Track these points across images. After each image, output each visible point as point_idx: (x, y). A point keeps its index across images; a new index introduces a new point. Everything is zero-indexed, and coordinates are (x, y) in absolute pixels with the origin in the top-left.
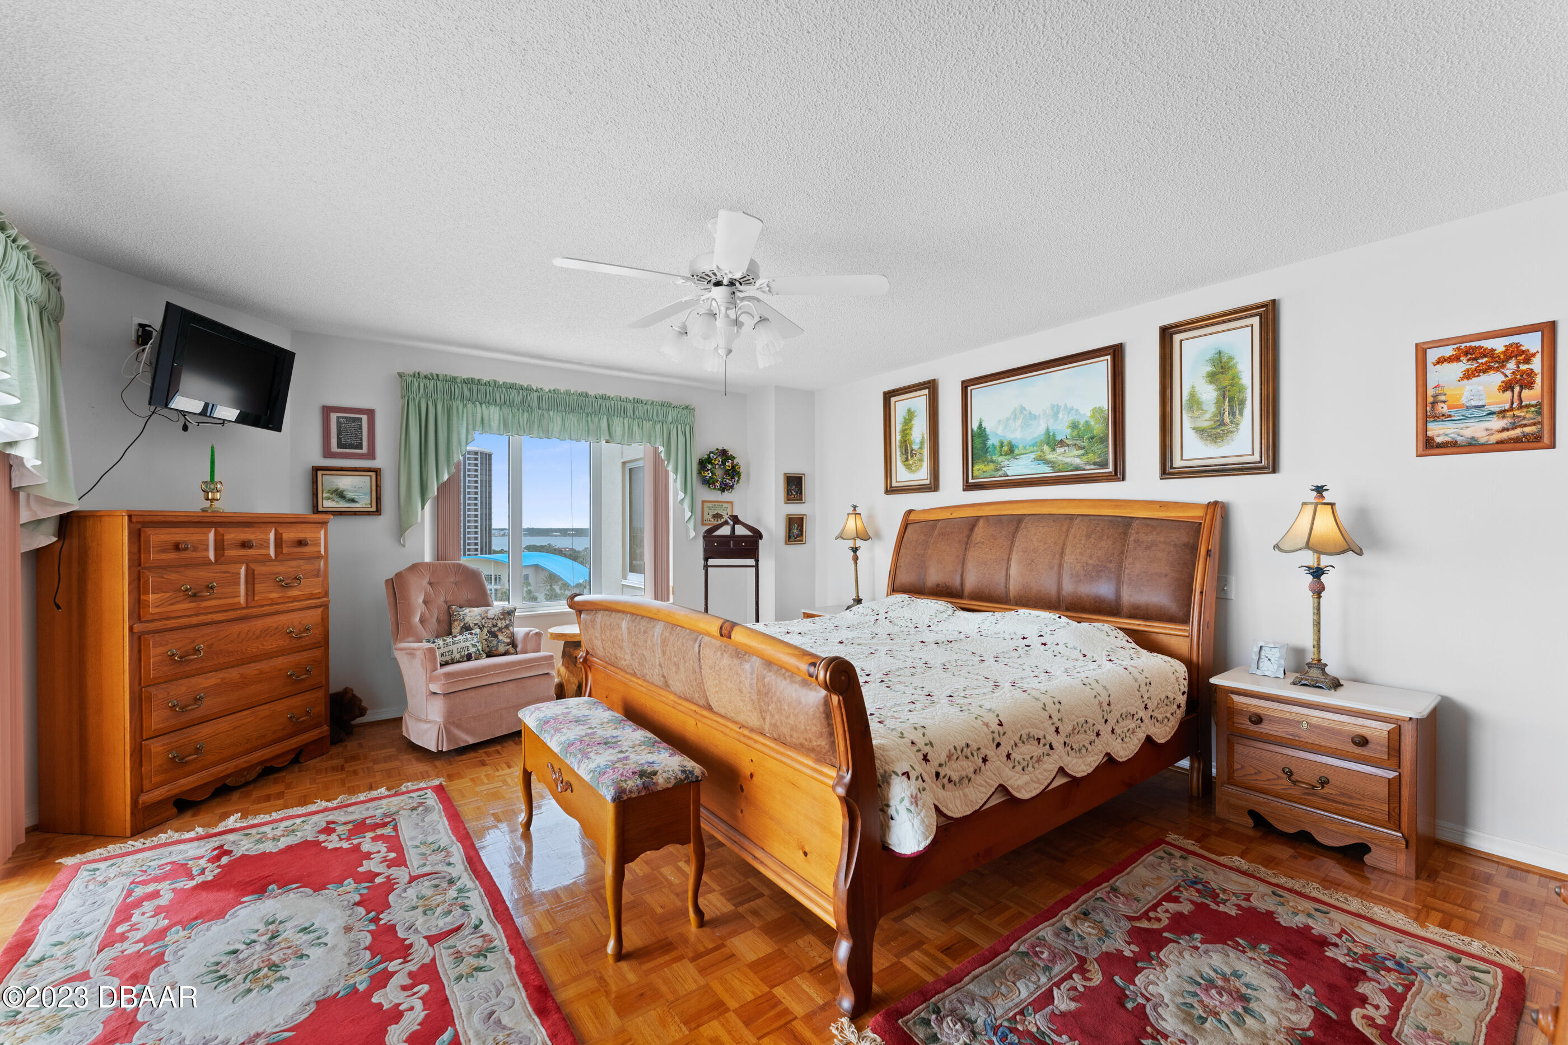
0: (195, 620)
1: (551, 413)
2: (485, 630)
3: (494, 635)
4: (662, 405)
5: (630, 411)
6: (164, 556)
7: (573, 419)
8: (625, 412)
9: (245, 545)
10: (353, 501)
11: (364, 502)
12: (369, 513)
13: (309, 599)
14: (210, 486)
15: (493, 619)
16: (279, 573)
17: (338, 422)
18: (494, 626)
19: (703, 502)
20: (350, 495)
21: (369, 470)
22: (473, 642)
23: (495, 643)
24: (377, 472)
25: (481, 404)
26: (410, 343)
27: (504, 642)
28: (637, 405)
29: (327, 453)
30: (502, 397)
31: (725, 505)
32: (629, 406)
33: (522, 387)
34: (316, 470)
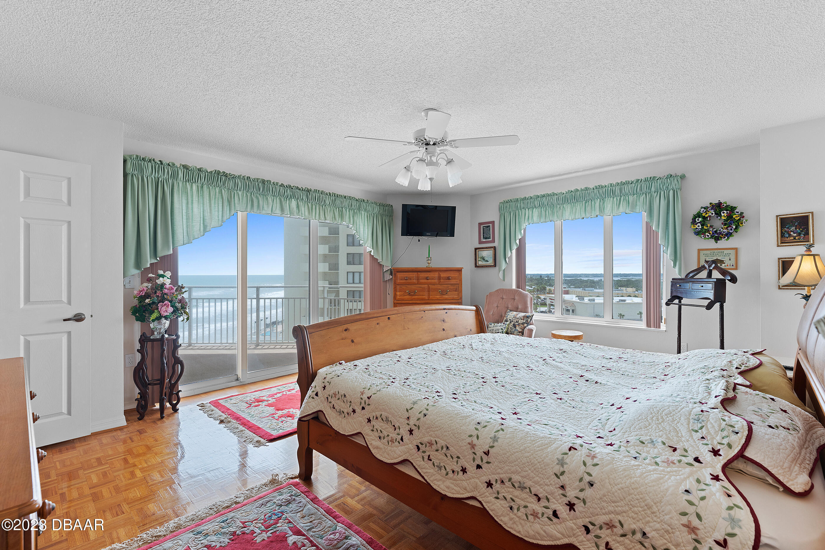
0: (411, 302)
1: (565, 206)
2: (512, 323)
3: (515, 326)
4: (646, 180)
5: (618, 191)
6: (402, 281)
7: (579, 207)
8: (614, 193)
9: (427, 279)
10: (487, 261)
11: (491, 262)
12: (490, 266)
13: (453, 300)
14: (429, 258)
15: (518, 318)
16: (440, 289)
17: (483, 229)
18: (517, 322)
19: (699, 251)
20: (486, 259)
21: (491, 248)
22: (502, 328)
23: (514, 330)
24: (495, 248)
25: (529, 209)
26: (504, 188)
27: (518, 331)
28: (623, 187)
29: (480, 242)
30: (538, 203)
31: (726, 252)
32: (617, 188)
33: (549, 195)
34: (476, 249)
